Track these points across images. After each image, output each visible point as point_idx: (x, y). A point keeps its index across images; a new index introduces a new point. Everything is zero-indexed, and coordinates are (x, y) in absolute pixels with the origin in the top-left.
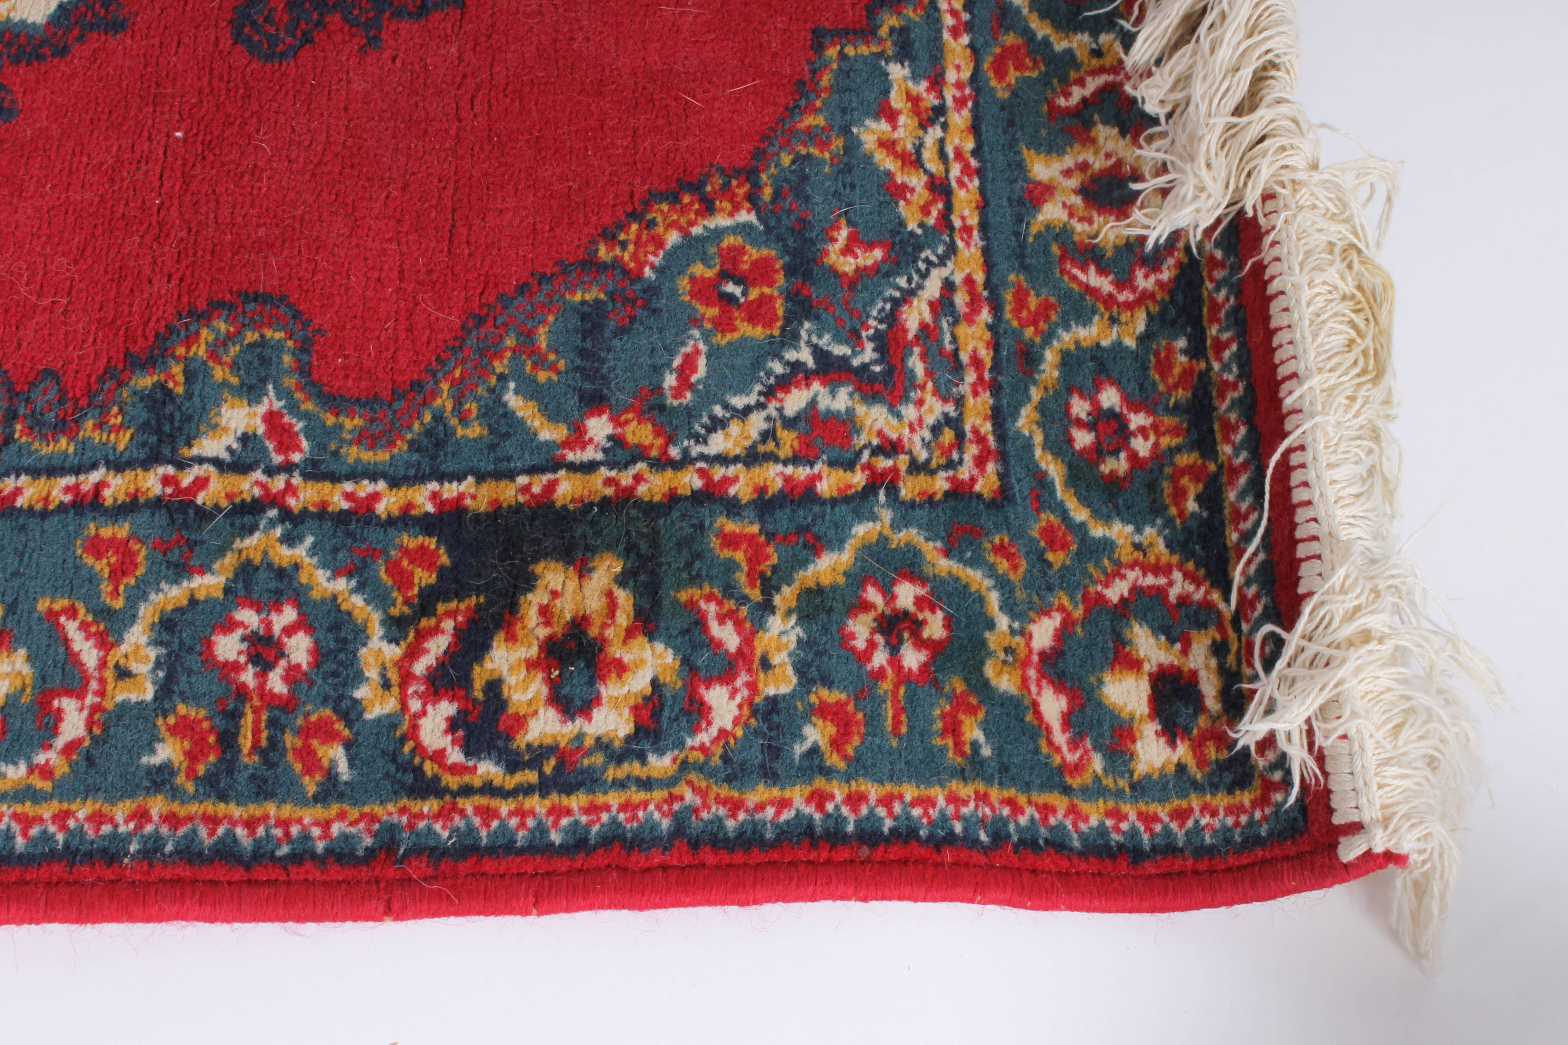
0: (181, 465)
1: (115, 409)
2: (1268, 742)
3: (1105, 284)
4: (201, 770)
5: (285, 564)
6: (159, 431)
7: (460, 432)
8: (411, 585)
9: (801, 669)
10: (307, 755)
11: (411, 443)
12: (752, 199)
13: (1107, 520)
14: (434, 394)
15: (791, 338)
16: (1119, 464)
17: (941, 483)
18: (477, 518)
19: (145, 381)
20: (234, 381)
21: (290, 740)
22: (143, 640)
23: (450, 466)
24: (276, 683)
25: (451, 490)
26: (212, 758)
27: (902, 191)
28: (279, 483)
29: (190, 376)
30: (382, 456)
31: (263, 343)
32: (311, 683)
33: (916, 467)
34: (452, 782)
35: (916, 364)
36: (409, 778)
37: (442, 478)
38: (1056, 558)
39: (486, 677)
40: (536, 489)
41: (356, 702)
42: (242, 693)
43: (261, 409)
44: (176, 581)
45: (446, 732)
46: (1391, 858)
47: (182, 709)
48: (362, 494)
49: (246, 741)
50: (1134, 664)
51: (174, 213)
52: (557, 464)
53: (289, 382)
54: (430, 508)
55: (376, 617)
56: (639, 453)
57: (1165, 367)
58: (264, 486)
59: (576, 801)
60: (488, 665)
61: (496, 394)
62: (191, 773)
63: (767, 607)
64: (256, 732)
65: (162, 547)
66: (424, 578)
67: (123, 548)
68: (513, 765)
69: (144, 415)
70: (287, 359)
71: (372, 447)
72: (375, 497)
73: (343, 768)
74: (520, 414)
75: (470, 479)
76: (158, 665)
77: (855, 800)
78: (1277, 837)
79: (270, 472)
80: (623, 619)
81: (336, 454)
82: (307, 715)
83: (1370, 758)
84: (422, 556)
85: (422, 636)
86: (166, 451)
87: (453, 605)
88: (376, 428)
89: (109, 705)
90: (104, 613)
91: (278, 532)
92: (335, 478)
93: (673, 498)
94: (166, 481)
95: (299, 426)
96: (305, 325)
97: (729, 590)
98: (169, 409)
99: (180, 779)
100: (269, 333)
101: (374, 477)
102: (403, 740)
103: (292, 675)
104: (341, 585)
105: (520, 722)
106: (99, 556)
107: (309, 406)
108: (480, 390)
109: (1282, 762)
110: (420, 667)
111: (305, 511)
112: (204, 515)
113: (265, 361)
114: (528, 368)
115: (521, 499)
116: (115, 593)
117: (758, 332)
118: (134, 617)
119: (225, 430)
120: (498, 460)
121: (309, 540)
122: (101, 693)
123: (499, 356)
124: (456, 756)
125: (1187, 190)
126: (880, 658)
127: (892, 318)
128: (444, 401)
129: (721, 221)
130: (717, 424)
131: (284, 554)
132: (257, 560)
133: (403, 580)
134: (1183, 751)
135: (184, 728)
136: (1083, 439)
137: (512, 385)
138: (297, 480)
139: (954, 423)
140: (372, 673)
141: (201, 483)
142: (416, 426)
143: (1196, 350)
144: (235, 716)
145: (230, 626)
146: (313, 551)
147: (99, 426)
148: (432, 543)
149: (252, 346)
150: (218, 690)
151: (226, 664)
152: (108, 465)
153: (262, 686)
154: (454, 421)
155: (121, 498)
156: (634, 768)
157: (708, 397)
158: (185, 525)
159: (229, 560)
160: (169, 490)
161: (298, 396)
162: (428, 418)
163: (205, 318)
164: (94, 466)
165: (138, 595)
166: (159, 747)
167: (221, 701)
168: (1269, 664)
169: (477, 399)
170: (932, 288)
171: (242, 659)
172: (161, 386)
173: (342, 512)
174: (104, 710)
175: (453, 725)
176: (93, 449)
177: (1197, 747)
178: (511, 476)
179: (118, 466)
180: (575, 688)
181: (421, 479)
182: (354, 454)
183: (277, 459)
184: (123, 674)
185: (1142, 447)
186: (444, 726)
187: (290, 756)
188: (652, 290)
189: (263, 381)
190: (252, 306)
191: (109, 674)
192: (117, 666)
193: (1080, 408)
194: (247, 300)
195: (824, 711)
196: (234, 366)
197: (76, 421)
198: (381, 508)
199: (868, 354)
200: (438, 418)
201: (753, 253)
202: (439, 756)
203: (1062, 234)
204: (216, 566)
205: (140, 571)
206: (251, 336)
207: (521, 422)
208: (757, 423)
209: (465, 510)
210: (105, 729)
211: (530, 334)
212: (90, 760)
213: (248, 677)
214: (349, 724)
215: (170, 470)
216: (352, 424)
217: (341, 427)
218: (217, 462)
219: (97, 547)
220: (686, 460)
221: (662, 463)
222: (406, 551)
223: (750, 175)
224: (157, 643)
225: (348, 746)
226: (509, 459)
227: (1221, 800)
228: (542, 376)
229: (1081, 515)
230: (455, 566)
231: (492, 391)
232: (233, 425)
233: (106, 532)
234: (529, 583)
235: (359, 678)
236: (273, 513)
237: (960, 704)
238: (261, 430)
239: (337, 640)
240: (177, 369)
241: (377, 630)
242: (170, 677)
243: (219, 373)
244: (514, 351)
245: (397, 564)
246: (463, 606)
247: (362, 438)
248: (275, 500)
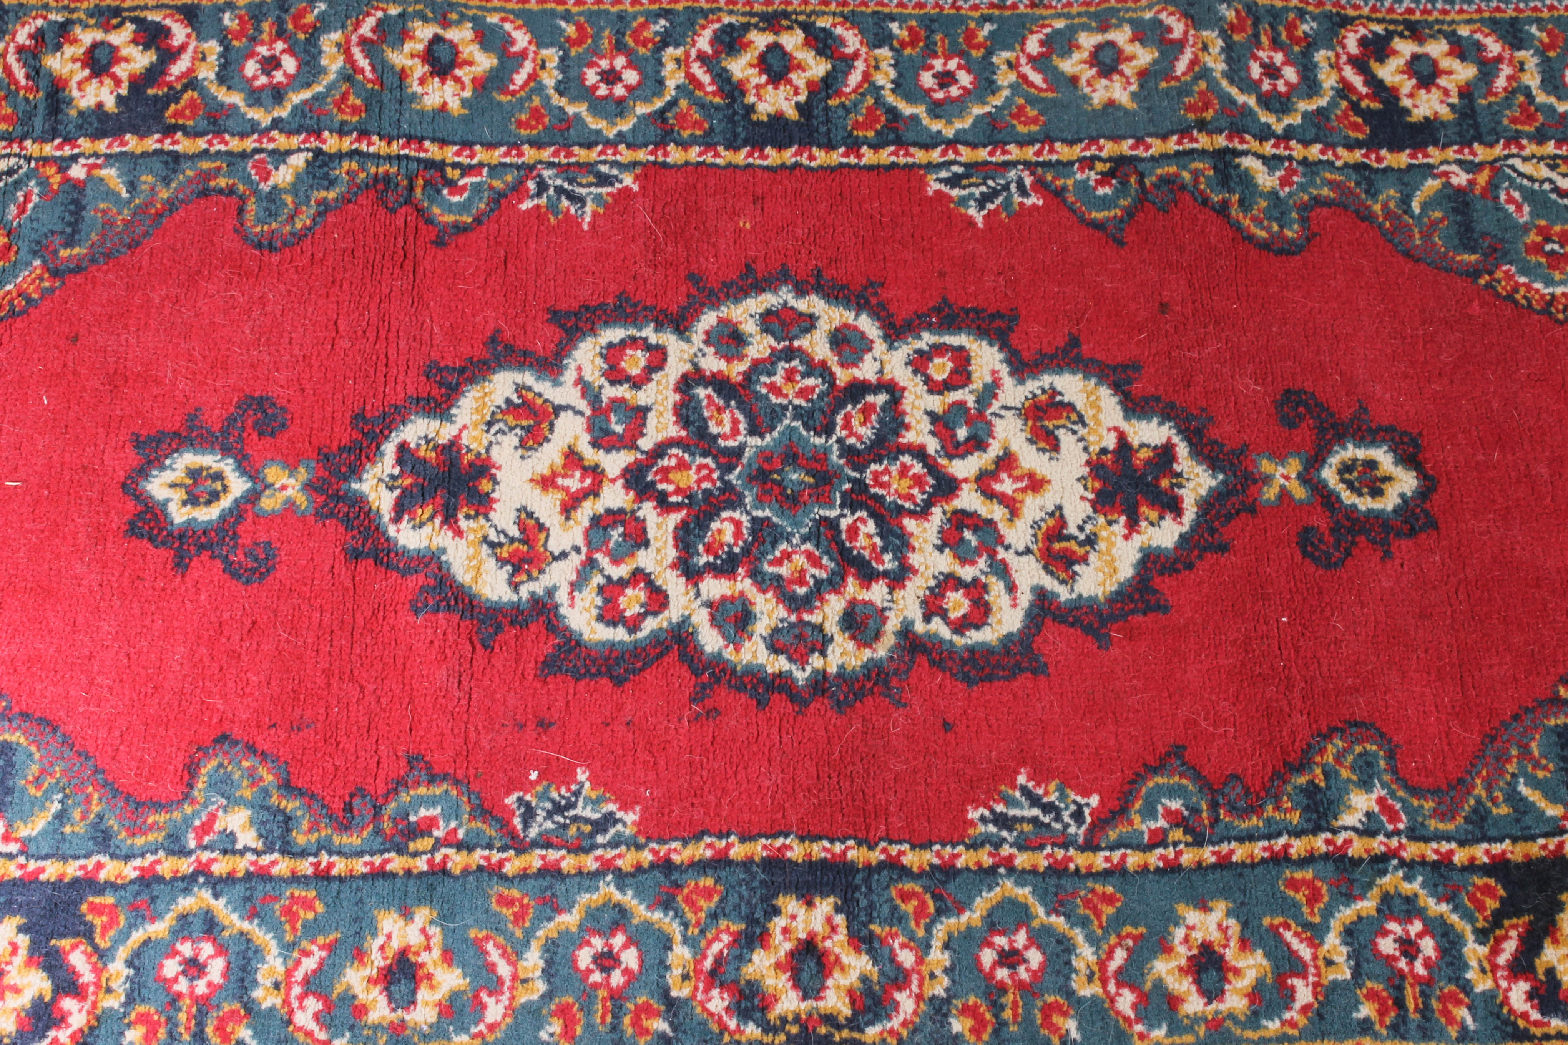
0: (1335, 832)
1: (1285, 798)
4: (1388, 1021)
5: (1409, 893)
6: (1317, 812)
7: (1495, 811)
8: (1485, 909)
10: (1446, 1013)
11: (1465, 818)
14: (1474, 787)
18: (1518, 866)
19: (1302, 780)
20: (1354, 778)
21: (1435, 1004)
22: (1338, 942)
23: (1492, 833)
24: (1420, 969)
25: (1497, 848)
26: (1393, 1014)
28: (1394, 842)
29: (1326, 775)
30: (1448, 827)
31: (1365, 754)
32: (1440, 969)
34: (1538, 1032)
36: (1510, 1029)
37: (1491, 840)
39: (1545, 966)
40: (1551, 847)
41: (1468, 981)
42: (1401, 974)
43: (1374, 796)
44: (1347, 905)
45: (1526, 1001)
47: (1369, 984)
48: (1443, 850)
49: (1411, 1005)
51: (1294, 670)
52: (1562, 831)
53: (1387, 777)
54: (1486, 860)
55: (1468, 928)
58: (1385, 844)
60: (1544, 959)
61: (1512, 786)
62: (1382, 1023)
64: (1415, 999)
65: (1335, 884)
66: (1492, 904)
67: (1309, 884)
69: (1305, 802)
70: (1382, 763)
71: (1442, 821)
72: (1451, 852)
73: (1469, 1021)
74: (1531, 799)
75: (1508, 841)
76: (1349, 957)
79: (1389, 835)
81: (1422, 824)
82: (1441, 989)
84: (1488, 890)
85: (1499, 941)
86: (1324, 824)
87: (1514, 921)
88: (1443, 808)
89: (1325, 982)
90: (1308, 926)
91: (1400, 874)
92: (1426, 840)
94: (1328, 842)
95: (1398, 806)
96: (1389, 742)
98: (1319, 797)
99: (1377, 1027)
100: (1368, 747)
101: (1449, 839)
102: (1501, 1005)
103: (1427, 963)
104: (1444, 908)
106: (1297, 891)
107: (1401, 793)
108: (1501, 784)
110: (1502, 960)
111: (1413, 860)
112: (1356, 862)
113: (1369, 764)
114: (1530, 769)
115: (1543, 853)
116: (1312, 913)
118: (1328, 928)
119: (1356, 809)
120: (1522, 829)
121: (1420, 879)
122: (1318, 975)
123: (1509, 760)
124: (1535, 1015)
128: (1480, 790)
131: (1408, 888)
132: (1392, 892)
133: (1480, 906)
135: (1372, 996)
137: (1522, 780)
138: (1404, 841)
140: (1474, 963)
141: (1348, 842)
142: (1466, 807)
144: (1400, 988)
145: (1385, 933)
146: (1423, 885)
147: (1277, 808)
148: (1492, 882)
149: (1360, 755)
150: (1387, 972)
151: (1388, 956)
152: (1289, 833)
153: (1412, 971)
154: (1489, 804)
155: (1303, 854)
158: (1345, 870)
159: (1375, 891)
160: (1331, 848)
161: (1394, 786)
162: (1472, 802)
163: (1328, 737)
164: (1279, 834)
165: (1328, 914)
166: (1361, 1007)
167: (1389, 979)
169: (1501, 790)
171: (1397, 953)
172: (1311, 782)
173: (1434, 862)
174: (1322, 985)
175: (1530, 996)
176: (1277, 823)
178: (1533, 838)
179: (1297, 833)
181: (1478, 841)
182: (1433, 824)
183: (1390, 827)
184: (1329, 963)
186: (1524, 997)
187: (1437, 1014)
189: (1371, 777)
190: (1354, 730)
191: (1321, 963)
192: (1325, 958)
194: (1351, 726)
196: (1352, 769)
197: (1260, 806)
198: (1456, 859)
200: (1479, 802)
202: (1525, 1016)
204: (1369, 895)
205: (1326, 899)
206: (1358, 749)
207: (1533, 804)
209: (1508, 861)
210: (1326, 996)
211: (1527, 746)
212: (1320, 1016)
213: (1402, 964)
214: (1467, 994)
215: (1329, 835)
216: (1429, 805)
217: (1422, 807)
218: (1354, 829)
219: (1293, 884)
222: (1478, 888)
224: (1346, 944)
225: (1469, 1008)
226: (1530, 828)
228: (1540, 774)
230: (1510, 896)
231: (1509, 784)
232: (1359, 806)
233: (1298, 875)
234: (1560, 907)
235: (1466, 966)
236: (1395, 862)
238: (1377, 809)
239: (1449, 942)
240: (1318, 771)
241: (1470, 937)
242: (1358, 964)
243: (1345, 773)
244: (1518, 757)
245: (1474, 895)
246: (1521, 922)
247: (1436, 813)
248: (1393, 854)
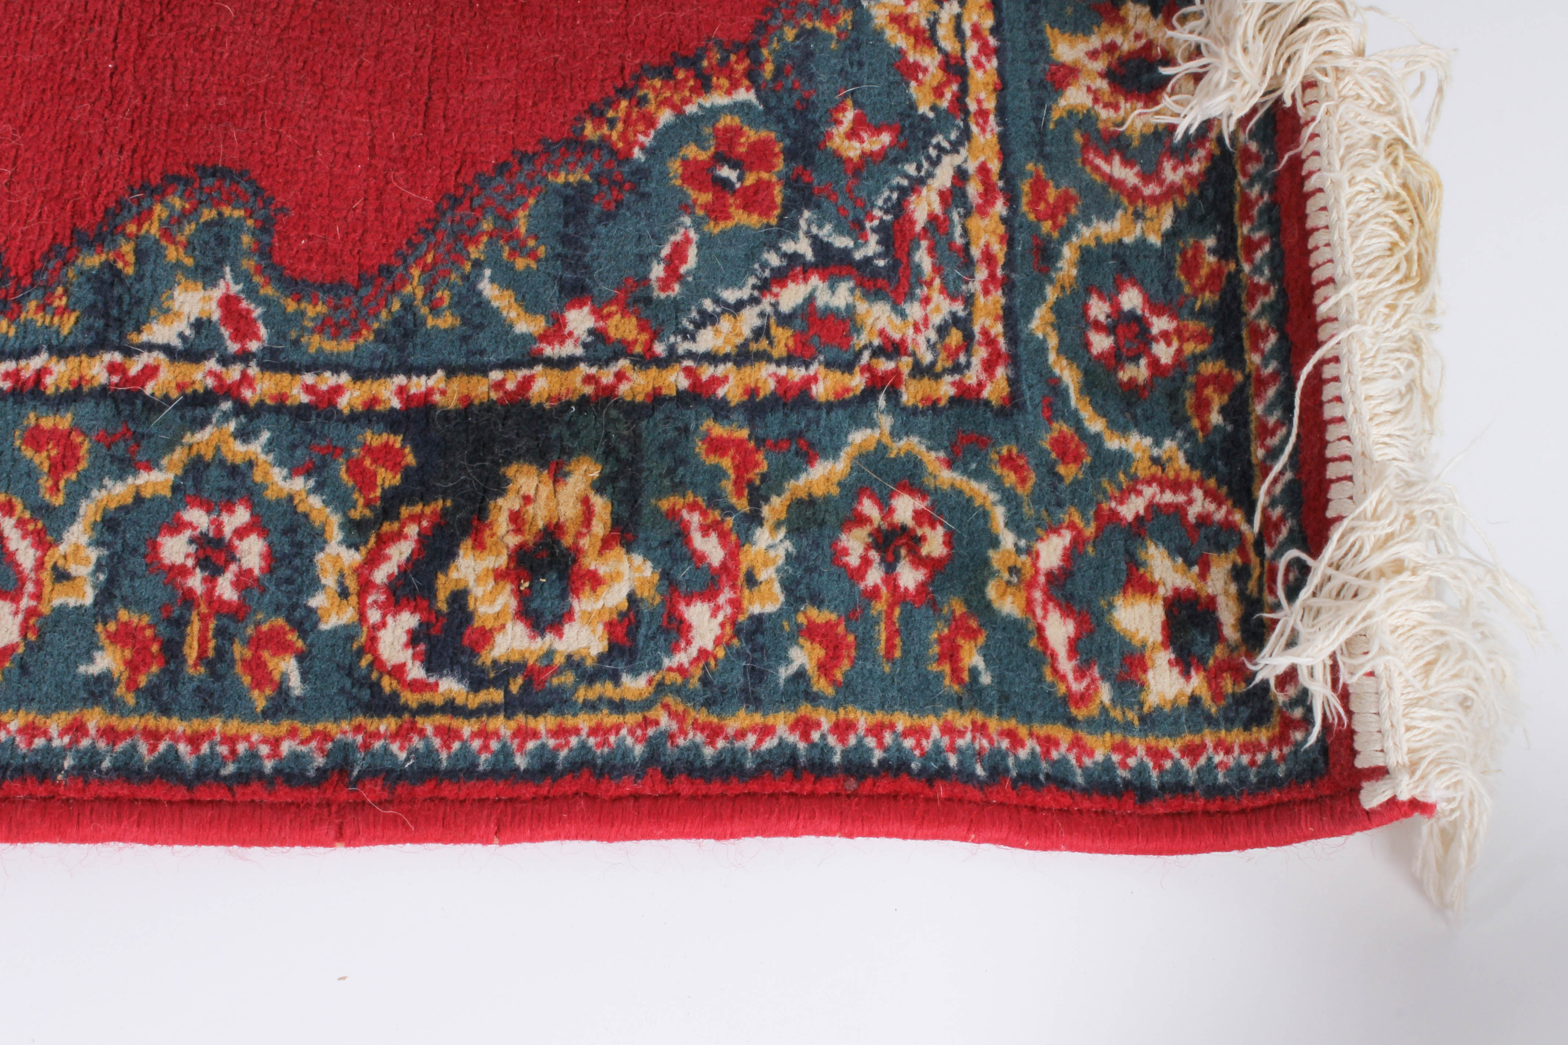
0: (129, 352)
1: (60, 290)
2: (1290, 676)
3: (1129, 176)
4: (143, 681)
5: (238, 460)
6: (106, 315)
7: (430, 322)
8: (373, 486)
9: (789, 586)
10: (257, 667)
11: (378, 333)
12: (752, 76)
13: (1123, 430)
14: (405, 280)
15: (789, 228)
16: (1139, 371)
17: (946, 389)
18: (446, 415)
19: (93, 261)
20: (189, 262)
21: (239, 651)
22: (84, 540)
23: (418, 358)
24: (226, 589)
25: (419, 385)
26: (155, 669)
27: (914, 70)
28: (234, 373)
29: (141, 255)
30: (347, 346)
31: (221, 221)
32: (264, 590)
33: (919, 371)
34: (411, 699)
35: (923, 259)
36: (366, 694)
37: (410, 371)
38: (1068, 472)
39: (451, 587)
40: (510, 386)
41: (311, 611)
42: (189, 599)
43: (217, 293)
44: (121, 477)
45: (406, 646)
46: (1416, 806)
47: (124, 615)
48: (324, 387)
49: (191, 652)
50: (1148, 588)
51: (128, 78)
52: (534, 359)
53: (248, 264)
54: (396, 403)
55: (335, 520)
56: (622, 349)
57: (1191, 267)
58: (217, 376)
59: (544, 723)
60: (454, 574)
61: (471, 281)
62: (132, 685)
63: (755, 519)
64: (203, 641)
65: (107, 440)
66: (387, 478)
67: (64, 440)
68: (477, 683)
69: (91, 297)
70: (246, 239)
71: (335, 336)
72: (337, 390)
73: (295, 682)
74: (495, 304)
75: (440, 373)
76: (99, 567)
77: (843, 729)
78: (1295, 779)
79: (226, 361)
80: (599, 528)
81: (296, 343)
82: (258, 624)
83: (1398, 699)
84: (385, 455)
85: (384, 541)
86: (113, 337)
87: (418, 509)
88: (341, 316)
89: (45, 609)
90: (42, 510)
91: (232, 426)
92: (294, 369)
93: (657, 398)
94: (112, 368)
95: (257, 312)
96: (266, 204)
97: (714, 499)
98: (117, 290)
99: (120, 691)
100: (227, 211)
101: (336, 369)
102: (361, 652)
103: (243, 581)
104: (299, 484)
105: (486, 636)
106: (38, 449)
107: (269, 291)
108: (454, 277)
109: (1303, 698)
110: (380, 575)
111: (261, 404)
112: (152, 406)
113: (222, 241)
114: (505, 255)
115: (494, 396)
116: (55, 489)
117: (753, 221)
118: (75, 514)
119: (178, 315)
120: (470, 353)
121: (266, 435)
122: (38, 596)
123: (474, 240)
124: (416, 671)
125: (1220, 76)
126: (874, 576)
127: (899, 209)
128: (415, 288)
129: (718, 99)
130: (707, 320)
131: (238, 450)
132: (209, 457)
133: (365, 481)
134: (1197, 682)
135: (125, 635)
136: (1101, 343)
137: (488, 272)
138: (253, 370)
139: (962, 323)
140: (329, 580)
141: (150, 372)
142: (384, 314)
143: (1225, 251)
144: (181, 623)
145: (177, 527)
146: (269, 447)
147: (42, 308)
148: (397, 441)
149: (208, 224)
150: (162, 595)
151: (172, 567)
152: (51, 350)
153: (210, 592)
154: (424, 310)
155: (64, 386)
156: (607, 689)
157: (697, 291)
158: (132, 417)
159: (179, 455)
160: (115, 379)
161: (257, 279)
162: (396, 306)
163: (159, 193)
164: (36, 351)
165: (79, 491)
166: (98, 655)
167: (165, 607)
168: (1292, 593)
169: (450, 287)
170: (943, 177)
171: (190, 563)
172: (109, 266)
173: (301, 406)
174: (39, 615)
175: (414, 638)
176: (36, 331)
177: (1213, 678)
178: (484, 370)
179: (61, 351)
180: (545, 601)
181: (388, 372)
182: (316, 343)
183: (233, 347)
184: (62, 576)
185: (1164, 353)
186: (404, 638)
187: (239, 668)
188: (641, 173)
189: (220, 262)
190: (209, 181)
191: (46, 576)
192: (55, 567)
193: (1099, 309)
194: (205, 173)
195: (812, 632)
196: (189, 246)
197: (18, 302)
198: (343, 402)
199: (872, 247)
200: (408, 306)
201: (751, 135)
202: (398, 671)
203: (1086, 120)
204: (164, 462)
205: (83, 466)
206: (208, 214)
207: (496, 312)
208: (750, 319)
209: (433, 406)
210: (41, 635)
211: (508, 218)
212: (23, 668)
213: (196, 582)
214: (303, 635)
215: (117, 357)
216: (314, 310)
217: (303, 314)
218: (167, 349)
219: (36, 438)
220: (672, 358)
221: (647, 360)
222: (369, 450)
223: (751, 50)
224: (98, 543)
225: (301, 658)
226: (482, 353)
227: (1237, 737)
228: (521, 264)
229: (1095, 425)
230: (421, 467)
231: (466, 278)
232: (186, 309)
233: (47, 423)
234: (500, 486)
235: (315, 585)
236: (227, 406)
237: (960, 628)
238: (216, 316)
239: (292, 544)
240: (127, 248)
241: (335, 534)
242: (112, 581)
243: (172, 253)
244: (491, 235)
245: (359, 463)
246: (428, 510)
247: (324, 326)
248: (229, 391)
